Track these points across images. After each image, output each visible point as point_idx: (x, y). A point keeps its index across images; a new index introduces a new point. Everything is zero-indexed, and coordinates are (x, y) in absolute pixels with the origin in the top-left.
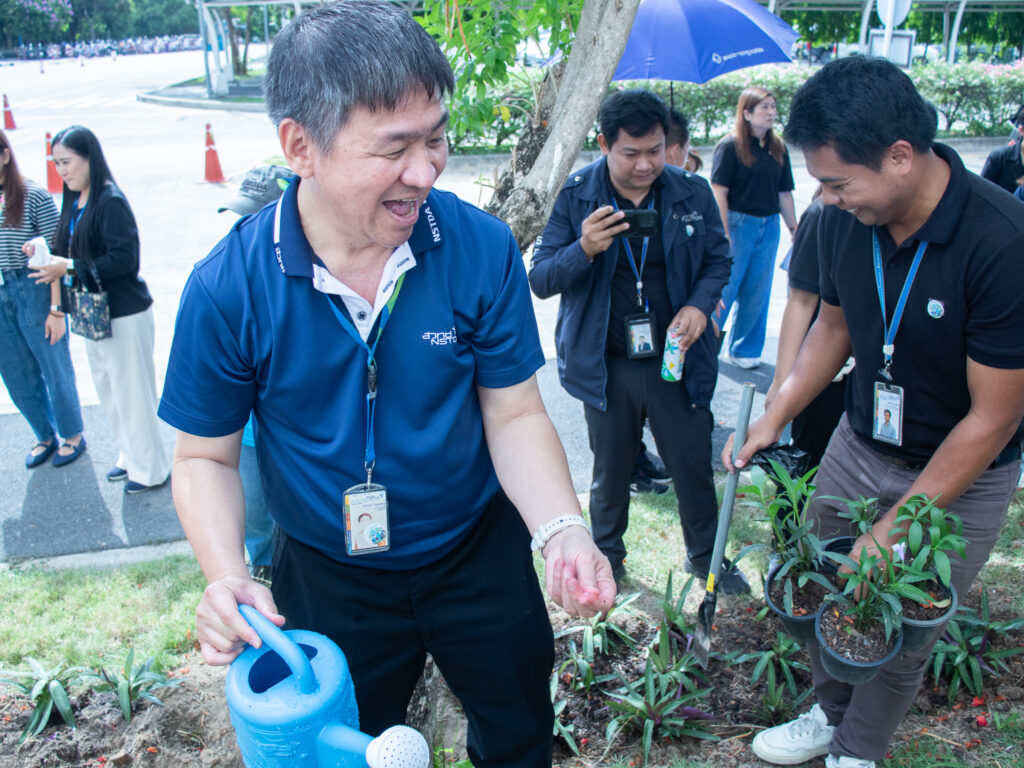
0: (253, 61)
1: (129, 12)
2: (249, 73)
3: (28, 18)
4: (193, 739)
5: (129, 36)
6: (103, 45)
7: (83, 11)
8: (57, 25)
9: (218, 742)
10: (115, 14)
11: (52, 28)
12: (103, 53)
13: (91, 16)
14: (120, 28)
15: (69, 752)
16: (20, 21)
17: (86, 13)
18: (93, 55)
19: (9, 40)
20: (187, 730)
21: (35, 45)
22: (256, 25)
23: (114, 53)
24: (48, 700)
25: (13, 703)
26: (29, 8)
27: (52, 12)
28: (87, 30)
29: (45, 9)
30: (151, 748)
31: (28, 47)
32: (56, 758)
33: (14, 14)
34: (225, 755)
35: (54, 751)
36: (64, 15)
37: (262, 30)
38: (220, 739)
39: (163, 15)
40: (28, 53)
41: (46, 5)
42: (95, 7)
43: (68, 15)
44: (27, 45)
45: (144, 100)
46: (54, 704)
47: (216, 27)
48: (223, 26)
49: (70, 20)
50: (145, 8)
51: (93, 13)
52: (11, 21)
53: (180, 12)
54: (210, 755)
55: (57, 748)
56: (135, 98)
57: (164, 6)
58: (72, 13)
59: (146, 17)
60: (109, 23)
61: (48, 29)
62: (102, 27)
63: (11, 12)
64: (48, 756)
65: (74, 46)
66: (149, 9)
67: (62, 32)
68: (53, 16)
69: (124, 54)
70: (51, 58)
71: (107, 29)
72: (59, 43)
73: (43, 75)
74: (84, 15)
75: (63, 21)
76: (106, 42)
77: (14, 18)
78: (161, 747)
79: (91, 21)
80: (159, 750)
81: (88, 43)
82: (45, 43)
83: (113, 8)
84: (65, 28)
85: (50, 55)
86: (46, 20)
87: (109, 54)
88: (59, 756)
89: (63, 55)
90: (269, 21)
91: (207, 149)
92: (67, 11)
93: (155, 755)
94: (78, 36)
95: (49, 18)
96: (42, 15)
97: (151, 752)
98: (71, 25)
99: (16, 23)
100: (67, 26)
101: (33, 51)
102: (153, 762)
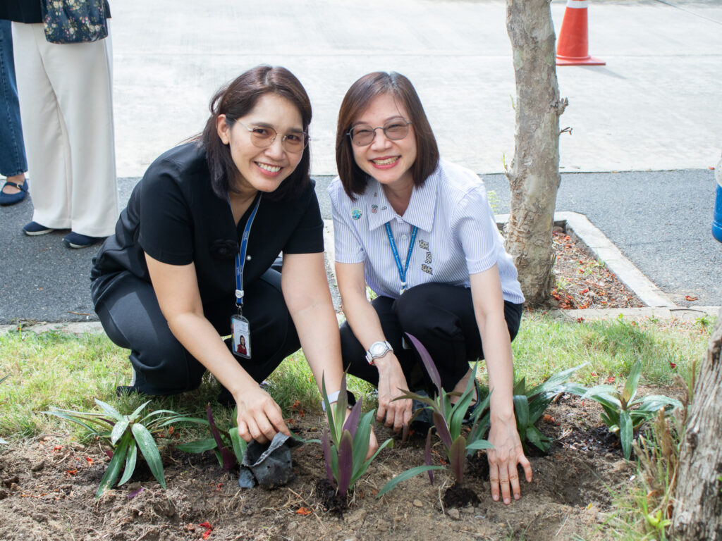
15: (167, 508)
32: (153, 512)
35: (150, 503)
46: (139, 453)
55: (152, 500)
64: (142, 508)
88: (157, 511)
102: (284, 528)
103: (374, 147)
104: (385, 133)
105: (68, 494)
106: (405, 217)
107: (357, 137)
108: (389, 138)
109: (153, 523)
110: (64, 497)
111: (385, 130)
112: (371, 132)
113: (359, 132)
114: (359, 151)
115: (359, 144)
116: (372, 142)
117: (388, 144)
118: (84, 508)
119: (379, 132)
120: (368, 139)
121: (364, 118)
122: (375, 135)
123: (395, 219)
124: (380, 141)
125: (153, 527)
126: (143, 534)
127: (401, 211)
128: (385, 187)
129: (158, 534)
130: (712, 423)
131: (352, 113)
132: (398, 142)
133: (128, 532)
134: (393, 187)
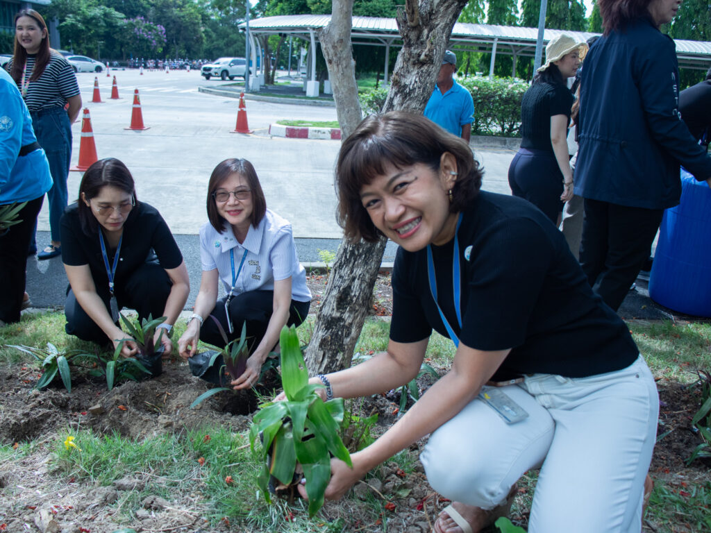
0: (278, 78)
1: (202, 43)
2: (275, 84)
3: (138, 42)
4: (155, 409)
5: (200, 58)
6: (181, 62)
7: (173, 40)
8: (156, 47)
9: (173, 413)
10: (193, 43)
11: (152, 49)
12: (182, 67)
13: (177, 44)
14: (195, 53)
15: (61, 401)
16: (133, 44)
17: (174, 41)
18: (175, 68)
19: (125, 56)
20: (152, 402)
21: (140, 59)
22: (283, 58)
23: (188, 67)
24: (55, 369)
25: (31, 372)
26: (139, 36)
27: (153, 39)
28: (174, 53)
29: (149, 36)
30: (121, 406)
31: (136, 60)
32: (50, 403)
33: (130, 39)
34: (178, 421)
35: (50, 398)
36: (160, 42)
37: (287, 62)
38: (176, 411)
39: (224, 47)
40: (135, 63)
41: (150, 35)
42: (181, 38)
43: (164, 42)
44: (134, 59)
45: (203, 91)
46: (58, 371)
47: (257, 49)
48: (262, 51)
49: (164, 45)
50: (213, 42)
51: (179, 42)
52: (128, 44)
53: (234, 46)
54: (165, 418)
55: (52, 396)
56: (198, 90)
57: (225, 41)
58: (166, 41)
59: (212, 47)
60: (188, 49)
61: (149, 49)
62: (183, 52)
63: (128, 37)
64: (44, 400)
65: (164, 61)
66: (215, 43)
67: (158, 53)
68: (154, 41)
69: (195, 69)
70: (149, 68)
71: (186, 53)
72: (155, 59)
73: (142, 76)
74: (173, 43)
75: (159, 45)
76: (184, 61)
77: (129, 41)
78: (129, 407)
79: (177, 47)
80: (127, 409)
81: (173, 60)
82: (146, 59)
83: (192, 39)
84: (160, 50)
85: (148, 66)
86: (149, 44)
87: (185, 68)
88: (53, 402)
89: (157, 67)
90: (292, 54)
91: (239, 110)
92: (162, 39)
93: (124, 412)
94: (167, 56)
95: (151, 43)
96: (147, 41)
97: (121, 409)
98: (164, 48)
99: (131, 44)
100: (162, 49)
101: (138, 63)
102: (121, 416)
103: (228, 204)
104: (235, 195)
105: (17, 392)
106: (243, 245)
107: (219, 196)
108: (237, 199)
109: (50, 409)
110: (14, 394)
111: (235, 193)
112: (226, 194)
113: (220, 194)
114: (219, 204)
115: (220, 201)
116: (227, 200)
117: (237, 202)
118: (21, 400)
119: (232, 194)
120: (226, 198)
121: (224, 186)
122: (229, 196)
123: (237, 246)
124: (232, 200)
125: (48, 411)
126: (40, 414)
127: (241, 242)
128: (234, 227)
129: (50, 415)
130: (313, 355)
131: (216, 183)
132: (242, 201)
133: (32, 412)
134: (238, 227)
